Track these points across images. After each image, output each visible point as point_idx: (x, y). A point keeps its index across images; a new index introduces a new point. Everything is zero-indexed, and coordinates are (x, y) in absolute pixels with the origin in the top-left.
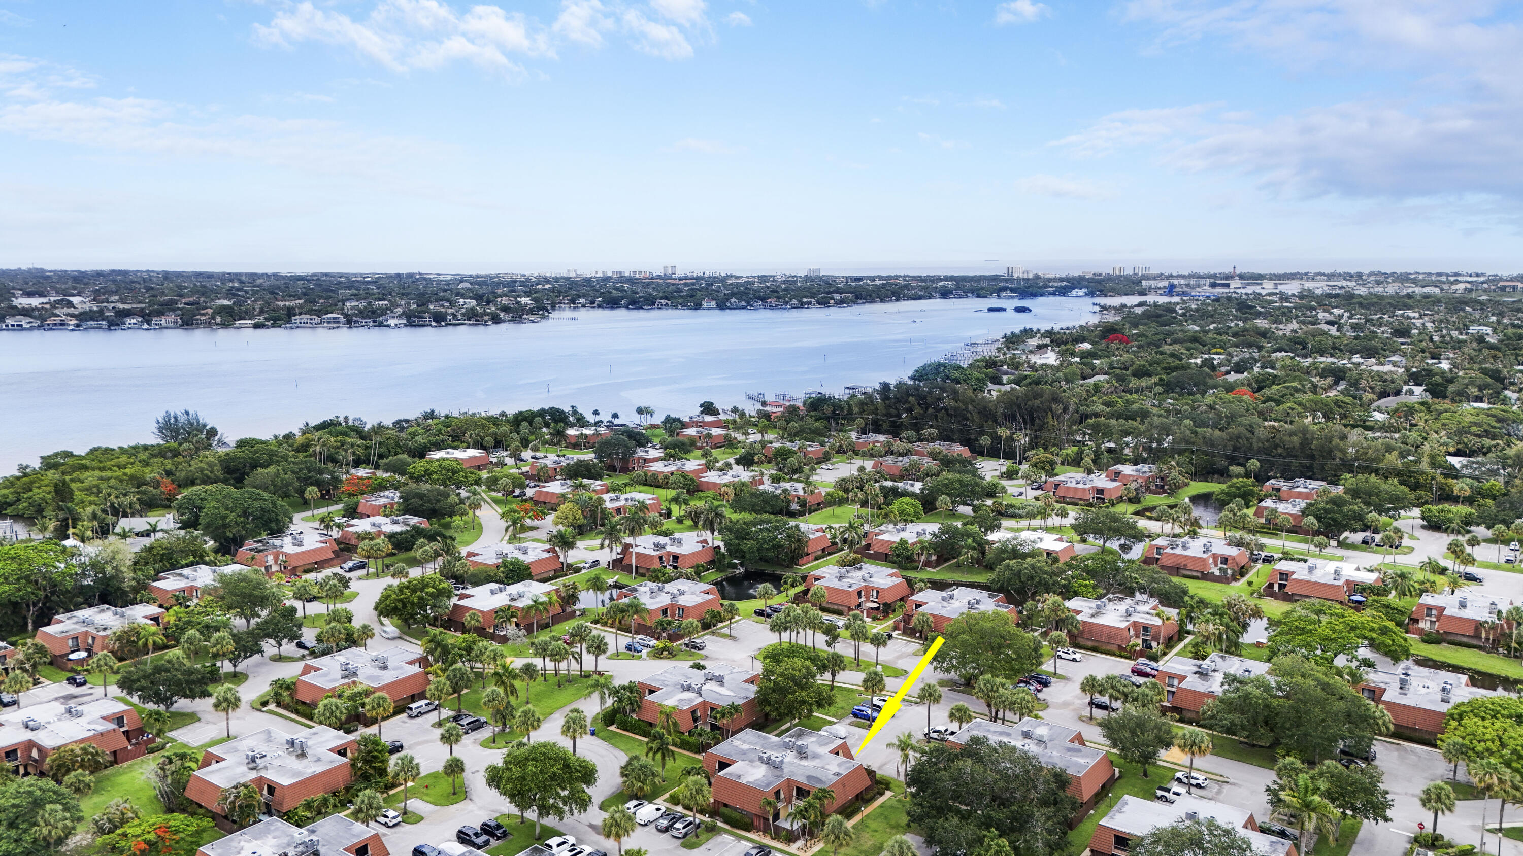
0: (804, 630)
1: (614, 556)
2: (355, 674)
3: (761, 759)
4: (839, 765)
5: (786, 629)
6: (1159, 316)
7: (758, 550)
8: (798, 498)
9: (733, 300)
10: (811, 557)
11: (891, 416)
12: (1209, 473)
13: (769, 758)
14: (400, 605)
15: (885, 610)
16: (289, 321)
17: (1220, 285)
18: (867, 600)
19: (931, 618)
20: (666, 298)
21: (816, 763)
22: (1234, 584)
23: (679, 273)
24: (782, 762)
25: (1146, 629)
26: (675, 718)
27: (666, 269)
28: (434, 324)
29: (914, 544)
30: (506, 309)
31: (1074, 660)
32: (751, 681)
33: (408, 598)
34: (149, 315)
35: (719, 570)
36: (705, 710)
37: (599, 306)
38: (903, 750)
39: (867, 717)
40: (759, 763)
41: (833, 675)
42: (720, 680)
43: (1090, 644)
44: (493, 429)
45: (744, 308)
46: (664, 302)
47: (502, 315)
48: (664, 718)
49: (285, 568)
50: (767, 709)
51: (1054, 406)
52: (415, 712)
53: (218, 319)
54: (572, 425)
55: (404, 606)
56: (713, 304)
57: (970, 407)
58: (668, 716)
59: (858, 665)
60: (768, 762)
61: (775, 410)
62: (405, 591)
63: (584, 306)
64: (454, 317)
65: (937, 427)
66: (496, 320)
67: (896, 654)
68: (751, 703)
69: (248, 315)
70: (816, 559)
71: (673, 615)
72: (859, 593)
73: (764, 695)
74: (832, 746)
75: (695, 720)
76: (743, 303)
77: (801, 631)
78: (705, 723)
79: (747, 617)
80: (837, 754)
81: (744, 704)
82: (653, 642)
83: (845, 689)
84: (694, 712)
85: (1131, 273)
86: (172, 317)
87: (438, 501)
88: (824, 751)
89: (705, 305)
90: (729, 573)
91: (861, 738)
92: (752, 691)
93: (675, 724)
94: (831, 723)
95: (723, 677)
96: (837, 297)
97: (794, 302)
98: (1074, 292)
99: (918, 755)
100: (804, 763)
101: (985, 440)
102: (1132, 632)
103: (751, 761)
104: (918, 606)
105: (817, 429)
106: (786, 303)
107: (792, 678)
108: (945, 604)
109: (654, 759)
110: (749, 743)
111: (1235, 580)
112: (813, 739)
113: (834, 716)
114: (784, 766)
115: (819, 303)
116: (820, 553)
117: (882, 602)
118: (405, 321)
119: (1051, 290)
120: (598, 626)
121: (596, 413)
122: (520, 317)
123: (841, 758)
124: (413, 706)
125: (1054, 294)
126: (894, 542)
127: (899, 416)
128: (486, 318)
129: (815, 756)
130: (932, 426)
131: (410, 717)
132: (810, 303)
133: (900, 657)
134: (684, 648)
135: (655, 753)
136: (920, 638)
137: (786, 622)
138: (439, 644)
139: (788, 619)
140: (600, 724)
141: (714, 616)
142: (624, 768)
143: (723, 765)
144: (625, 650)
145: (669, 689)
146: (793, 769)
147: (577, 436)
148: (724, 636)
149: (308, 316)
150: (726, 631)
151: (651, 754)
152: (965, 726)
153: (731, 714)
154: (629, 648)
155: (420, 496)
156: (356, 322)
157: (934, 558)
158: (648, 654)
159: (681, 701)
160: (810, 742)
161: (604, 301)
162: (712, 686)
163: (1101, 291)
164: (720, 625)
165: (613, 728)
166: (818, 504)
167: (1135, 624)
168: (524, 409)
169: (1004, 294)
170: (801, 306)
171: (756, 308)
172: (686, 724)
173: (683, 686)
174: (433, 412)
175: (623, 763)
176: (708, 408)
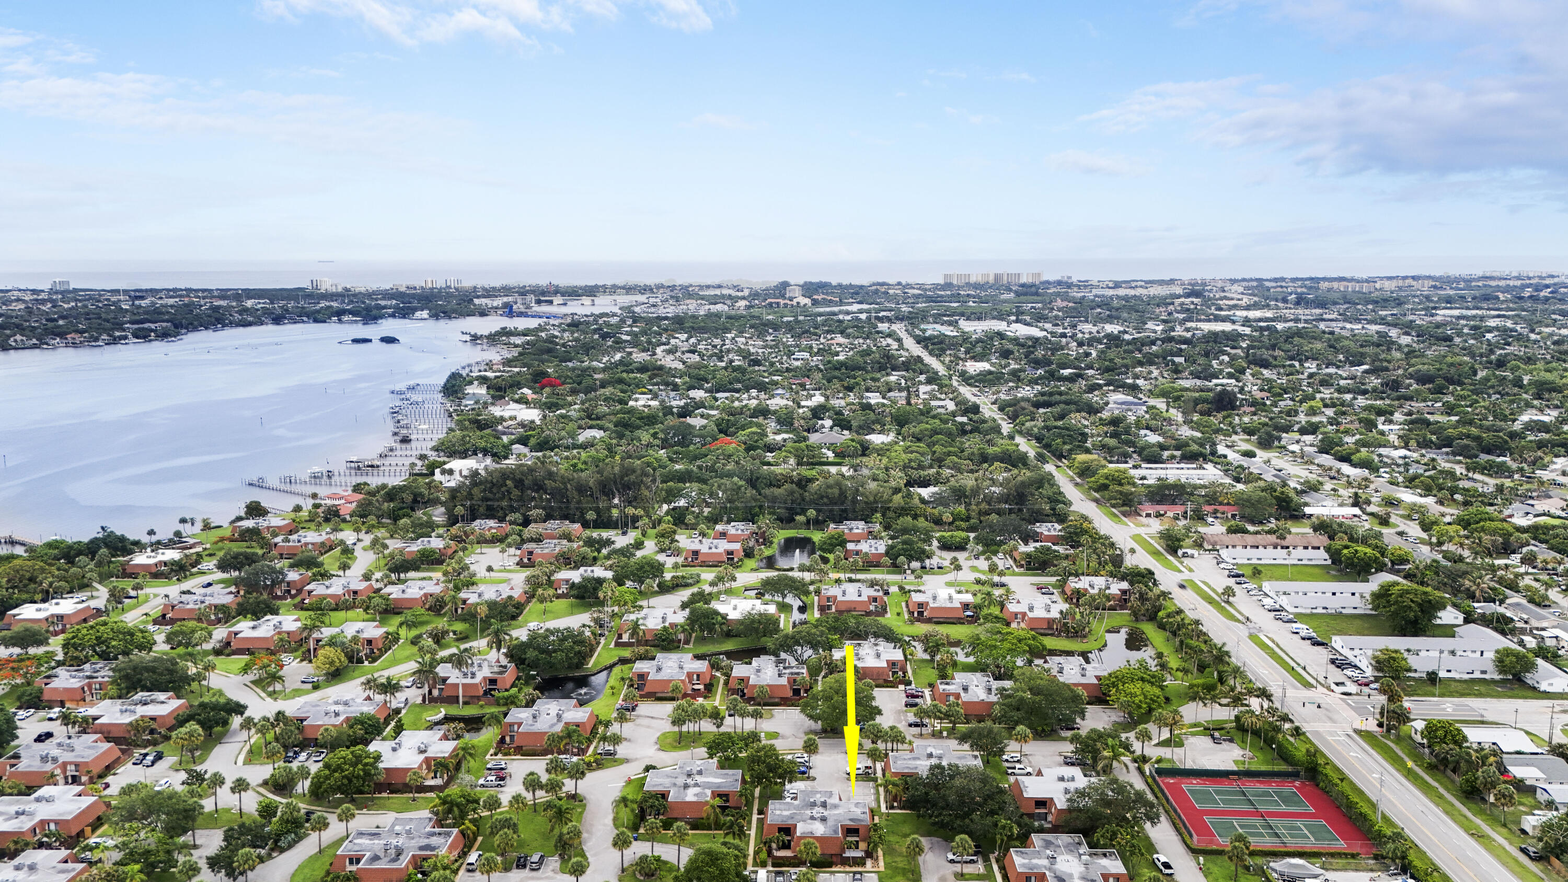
17: (544, 301)
25: (894, 664)
85: (445, 286)
98: (418, 314)
101: (592, 515)
102: (888, 668)
117: (704, 683)
119: (390, 311)
125: (397, 316)
126: (656, 630)
132: (126, 338)
163: (444, 312)
167: (888, 662)
169: (345, 318)
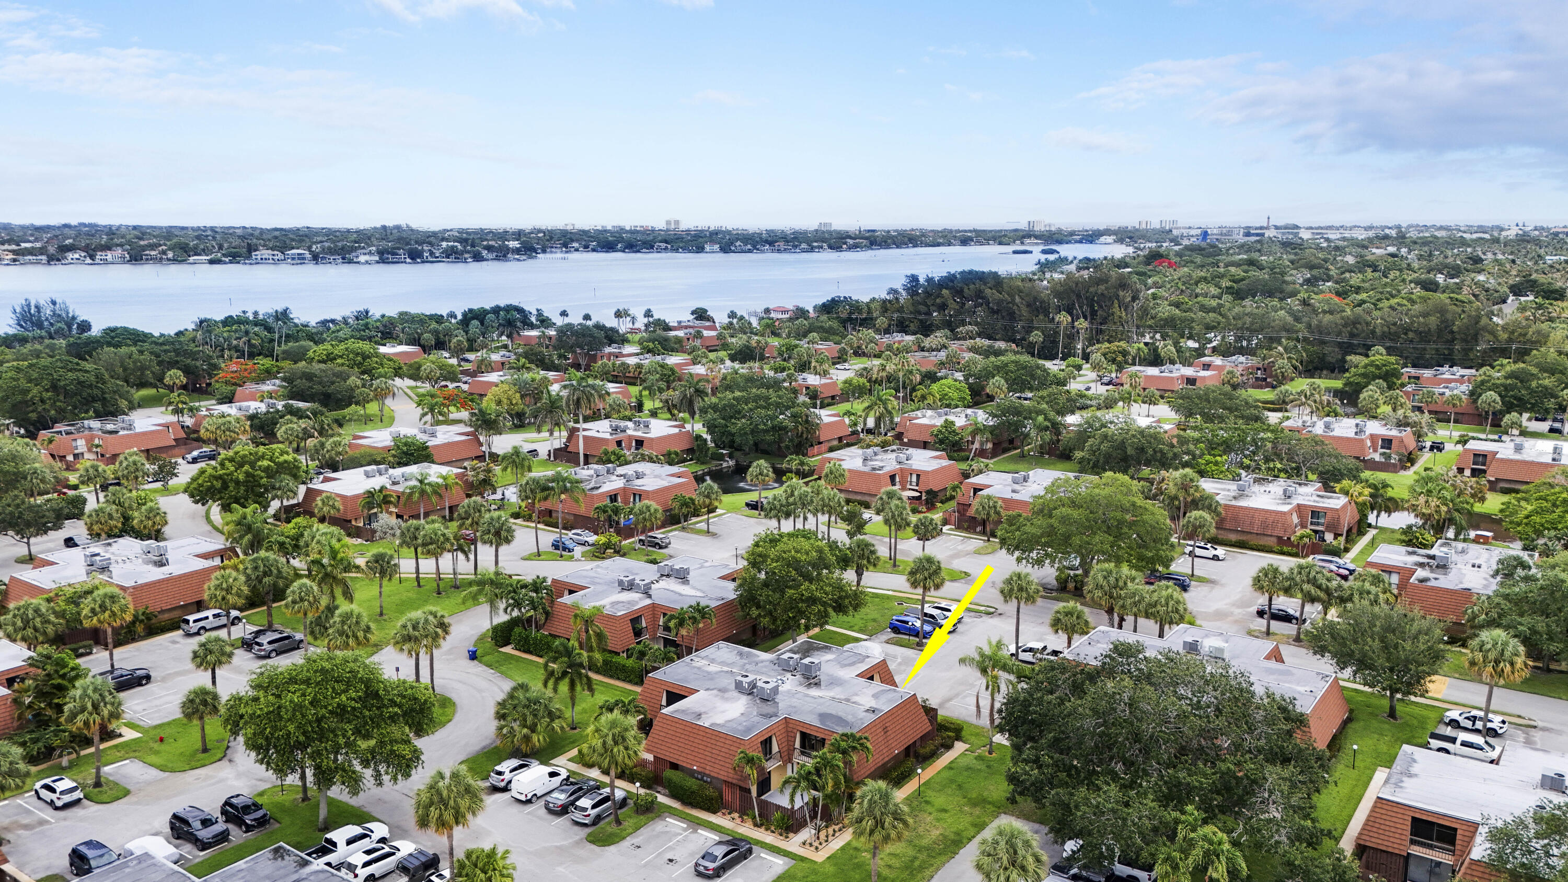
0: (815, 515)
1: (557, 444)
2: (104, 569)
3: (739, 686)
4: (875, 696)
5: (788, 515)
6: (1204, 249)
7: (752, 432)
8: (807, 388)
9: (738, 243)
10: (824, 447)
11: (920, 313)
12: (1316, 369)
13: (753, 685)
14: (218, 484)
15: (930, 499)
16: (249, 256)
17: (1254, 235)
18: (904, 488)
19: (1000, 503)
20: (666, 242)
21: (836, 692)
22: (1402, 473)
23: (683, 226)
24: (775, 690)
25: (1315, 514)
26: (600, 625)
27: (668, 223)
28: (408, 260)
29: (962, 428)
30: (489, 248)
31: (1216, 558)
32: (731, 578)
33: (231, 474)
34: (94, 250)
35: (700, 461)
36: (655, 619)
37: (594, 250)
38: (984, 671)
39: (914, 632)
40: (735, 694)
41: (859, 574)
42: (682, 576)
43: (1233, 537)
44: (434, 325)
45: (750, 251)
46: (663, 245)
47: (484, 253)
48: (580, 625)
49: (102, 455)
50: (755, 612)
51: (1121, 293)
52: (194, 627)
53: (170, 255)
54: (532, 326)
55: (225, 486)
56: (717, 247)
57: (1017, 299)
58: (588, 622)
59: (895, 565)
60: (751, 690)
61: (780, 316)
62: (227, 463)
63: (577, 250)
64: (432, 254)
65: (977, 324)
66: (478, 258)
67: (949, 553)
68: (728, 607)
69: (205, 252)
70: (831, 450)
71: (626, 502)
72: (892, 478)
73: (749, 591)
74: (863, 667)
75: (638, 633)
76: (749, 247)
77: (810, 516)
78: (654, 638)
79: (733, 510)
80: (871, 678)
81: (718, 608)
82: (592, 538)
83: (876, 596)
84: (635, 620)
85: (1158, 227)
86: (119, 251)
87: (333, 383)
88: (849, 674)
89: (707, 248)
90: (713, 466)
91: (910, 663)
92: (729, 591)
93: (600, 636)
94: (857, 640)
95: (687, 571)
96: (851, 241)
97: (804, 246)
98: (1102, 239)
99: (1012, 678)
100: (814, 692)
101: (1036, 337)
102: (1295, 519)
103: (723, 690)
104: (976, 490)
105: (831, 328)
106: (795, 247)
107: (795, 564)
108: (1017, 487)
109: (555, 690)
110: (723, 663)
111: (1405, 468)
112: (829, 656)
113: (861, 631)
114: (779, 698)
115: (831, 247)
116: (835, 443)
117: (924, 487)
118: (377, 258)
119: (1077, 238)
120: (519, 521)
121: (564, 314)
122: (505, 256)
123: (877, 685)
124: (191, 618)
125: (1080, 242)
126: (934, 426)
127: (929, 314)
128: (467, 256)
129: (835, 682)
130: (970, 324)
131: (189, 635)
132: (821, 248)
133: (957, 556)
134: (638, 546)
135: (558, 680)
136: (984, 533)
137: (789, 504)
138: (249, 529)
139: (791, 500)
140: (489, 642)
141: (685, 504)
142: (502, 704)
143: (674, 697)
144: (551, 549)
145: (599, 588)
146: (795, 702)
147: (539, 337)
148: (698, 532)
149: (270, 252)
150: (703, 526)
151: (551, 684)
152: (1078, 641)
153: (693, 619)
154: (556, 546)
155: (309, 377)
156: (323, 258)
157: (989, 446)
158: (584, 554)
159: (614, 604)
160: (825, 661)
161: (598, 245)
162: (671, 584)
163: (1130, 239)
164: (694, 520)
165: (508, 649)
166: (833, 397)
167: (1300, 508)
168: (475, 307)
169: (1027, 242)
170: (812, 249)
171: (763, 252)
172: (620, 639)
173: (621, 583)
174: (367, 312)
175: (501, 697)
176: (701, 314)
